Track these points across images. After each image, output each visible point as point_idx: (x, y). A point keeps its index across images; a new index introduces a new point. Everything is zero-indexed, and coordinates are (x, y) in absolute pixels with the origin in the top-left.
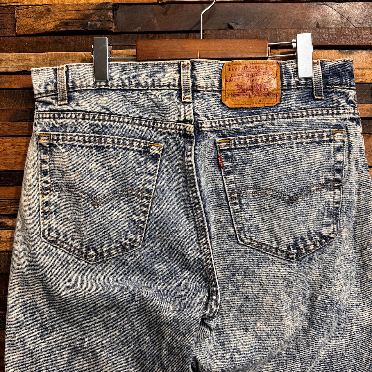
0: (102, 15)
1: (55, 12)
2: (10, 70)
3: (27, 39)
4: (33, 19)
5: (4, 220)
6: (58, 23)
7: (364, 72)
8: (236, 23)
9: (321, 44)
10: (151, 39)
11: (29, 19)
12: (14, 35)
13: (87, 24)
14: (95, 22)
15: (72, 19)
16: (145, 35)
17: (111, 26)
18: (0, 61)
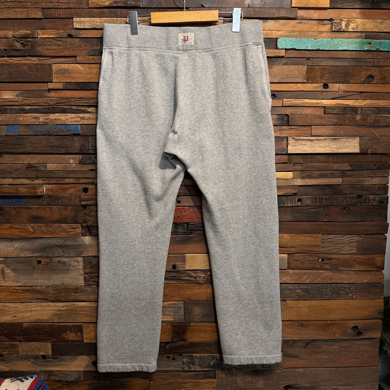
2: (86, 27)
3: (95, 10)
5: (85, 108)
6: (111, 1)
7: (272, 32)
8: (206, 4)
9: (250, 16)
12: (88, 7)
13: (127, 3)
14: (131, 2)
16: (158, 9)
17: (140, 4)
18: (80, 22)
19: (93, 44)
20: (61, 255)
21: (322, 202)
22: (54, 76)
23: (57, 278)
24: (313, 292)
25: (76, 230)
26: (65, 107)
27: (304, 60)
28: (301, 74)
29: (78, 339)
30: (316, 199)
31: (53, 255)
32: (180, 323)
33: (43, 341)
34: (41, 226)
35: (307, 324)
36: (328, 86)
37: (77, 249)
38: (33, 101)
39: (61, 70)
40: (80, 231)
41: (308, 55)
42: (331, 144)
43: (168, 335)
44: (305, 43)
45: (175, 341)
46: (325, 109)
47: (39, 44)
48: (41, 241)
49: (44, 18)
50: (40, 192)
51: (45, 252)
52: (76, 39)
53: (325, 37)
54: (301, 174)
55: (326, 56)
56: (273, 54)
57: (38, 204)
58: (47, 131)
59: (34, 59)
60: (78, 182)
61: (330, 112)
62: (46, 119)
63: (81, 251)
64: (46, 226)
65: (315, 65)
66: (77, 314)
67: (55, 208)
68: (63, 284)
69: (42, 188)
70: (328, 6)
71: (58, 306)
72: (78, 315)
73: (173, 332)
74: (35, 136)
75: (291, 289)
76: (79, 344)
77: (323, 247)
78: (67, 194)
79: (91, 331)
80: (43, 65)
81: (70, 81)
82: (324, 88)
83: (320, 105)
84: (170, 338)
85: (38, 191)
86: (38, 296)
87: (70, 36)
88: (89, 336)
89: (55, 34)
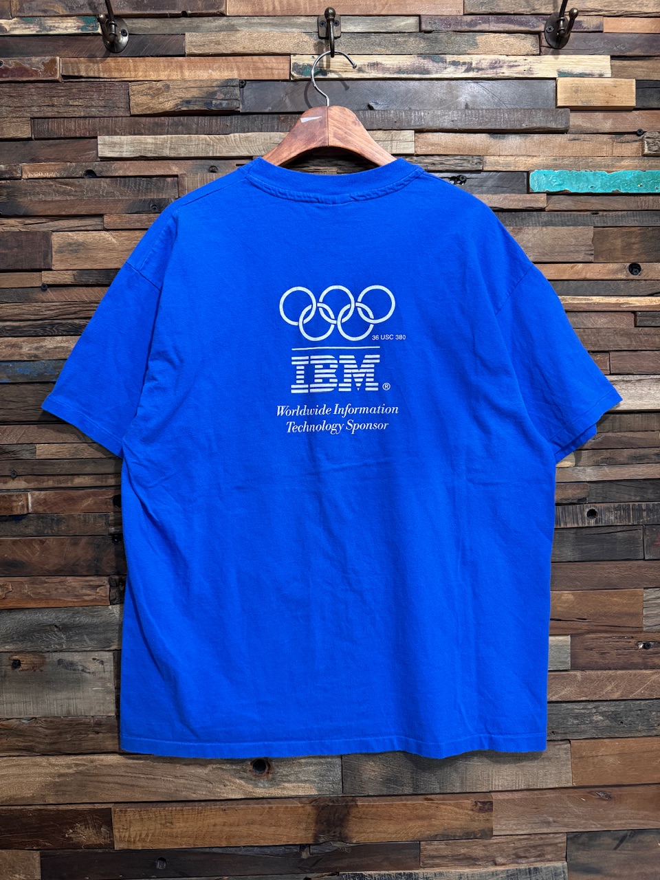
0: (228, 92)
1: (175, 88)
2: (125, 155)
3: (143, 119)
4: (149, 97)
6: (178, 101)
7: (517, 159)
8: (377, 104)
9: (470, 128)
10: (283, 121)
11: (145, 97)
12: (128, 115)
13: (211, 103)
14: (220, 101)
15: (194, 97)
16: (276, 116)
17: (238, 106)
18: (114, 144)
19: (139, 190)
20: (64, 647)
21: (641, 517)
22: (55, 256)
23: (57, 700)
24: (629, 719)
25: (98, 591)
26: (77, 321)
27: (587, 216)
28: (583, 244)
29: (102, 841)
30: (626, 509)
31: (48, 648)
32: (331, 800)
33: (21, 847)
34: (22, 583)
35: (621, 795)
36: (640, 269)
37: (101, 633)
38: (9, 309)
39: (70, 244)
40: (106, 593)
41: (595, 203)
42: (654, 390)
43: (306, 830)
44: (588, 180)
45: (321, 841)
46: (636, 316)
47: (23, 192)
48: (20, 616)
49: (36, 139)
50: (19, 508)
51: (30, 641)
52: (103, 179)
53: (627, 167)
54: (591, 456)
55: (633, 206)
56: (521, 204)
57: (14, 534)
58: (39, 375)
59: (12, 221)
60: (104, 484)
61: (647, 323)
62: (37, 349)
63: (110, 639)
64: (33, 583)
65: (609, 225)
66: (98, 782)
67: (51, 541)
68: (69, 713)
69: (24, 498)
70: (633, 104)
71: (57, 765)
72: (102, 785)
73: (317, 822)
74: (11, 386)
75: (582, 713)
76: (103, 853)
77: (647, 617)
78: (77, 510)
79: (130, 822)
80: (31, 236)
81: (89, 267)
82: (633, 274)
83: (624, 308)
84: (310, 835)
85: (14, 504)
86: (13, 741)
87: (90, 174)
88: (127, 835)
89: (59, 171)
